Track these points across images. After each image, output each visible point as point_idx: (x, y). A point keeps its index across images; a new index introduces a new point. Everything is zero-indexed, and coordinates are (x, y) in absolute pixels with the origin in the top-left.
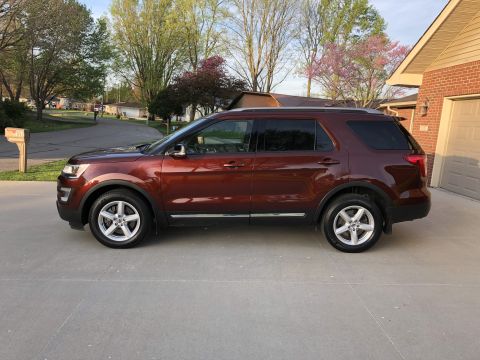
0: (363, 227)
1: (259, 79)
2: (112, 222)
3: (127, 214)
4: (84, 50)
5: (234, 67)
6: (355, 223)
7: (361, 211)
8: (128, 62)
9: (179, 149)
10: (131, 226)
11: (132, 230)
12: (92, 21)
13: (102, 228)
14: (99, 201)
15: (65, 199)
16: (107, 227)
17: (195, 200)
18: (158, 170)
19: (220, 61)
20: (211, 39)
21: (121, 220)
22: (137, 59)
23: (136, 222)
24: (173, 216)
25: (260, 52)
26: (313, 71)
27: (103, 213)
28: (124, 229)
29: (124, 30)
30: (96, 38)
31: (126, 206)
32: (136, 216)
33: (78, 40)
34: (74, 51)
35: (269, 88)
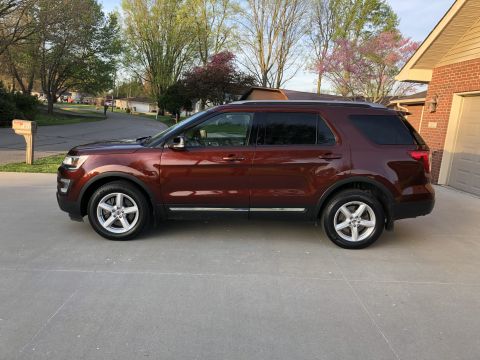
0: (364, 223)
1: (268, 75)
2: (110, 214)
3: (126, 206)
4: (95, 44)
5: (244, 63)
6: (357, 219)
7: (362, 207)
8: (139, 57)
9: (178, 141)
10: (130, 218)
11: (130, 222)
12: (103, 14)
13: (100, 219)
14: (98, 193)
15: (64, 190)
16: (106, 219)
17: (198, 193)
18: (158, 162)
20: (222, 35)
21: (119, 212)
23: (135, 214)
24: (172, 209)
25: (270, 48)
26: (323, 67)
27: (102, 205)
28: (123, 221)
29: (134, 24)
30: (107, 33)
31: (124, 198)
32: (135, 209)
33: (89, 34)
34: (85, 45)
35: (279, 84)
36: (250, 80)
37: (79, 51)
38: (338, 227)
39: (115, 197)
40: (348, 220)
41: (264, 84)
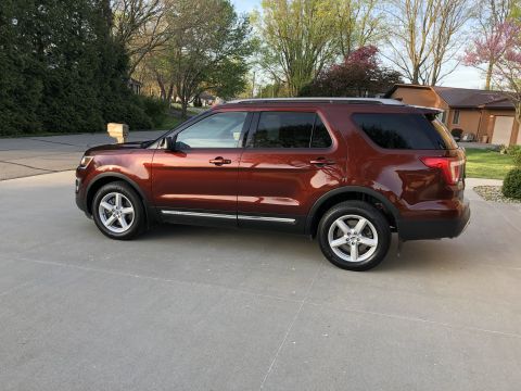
0: (365, 241)
2: (111, 213)
4: (228, 46)
6: (355, 236)
7: (363, 222)
8: (277, 57)
11: (128, 222)
12: (235, 15)
13: (102, 218)
16: (108, 218)
19: (374, 50)
20: (368, 27)
21: (118, 211)
22: (286, 53)
23: (132, 215)
24: (164, 212)
27: (103, 204)
31: (122, 199)
32: (131, 209)
35: (434, 80)
36: (396, 76)
37: (212, 54)
38: (333, 244)
39: (115, 197)
40: (346, 236)
41: (415, 80)
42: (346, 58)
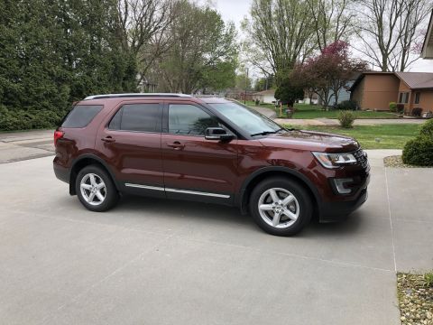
22: (273, 52)
25: (392, 28)
35: (403, 68)
41: (384, 67)
42: (323, 52)
